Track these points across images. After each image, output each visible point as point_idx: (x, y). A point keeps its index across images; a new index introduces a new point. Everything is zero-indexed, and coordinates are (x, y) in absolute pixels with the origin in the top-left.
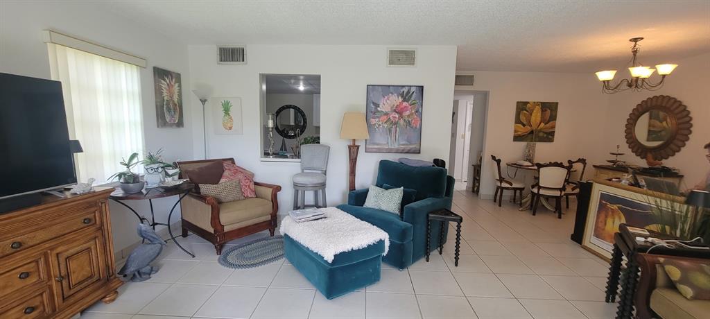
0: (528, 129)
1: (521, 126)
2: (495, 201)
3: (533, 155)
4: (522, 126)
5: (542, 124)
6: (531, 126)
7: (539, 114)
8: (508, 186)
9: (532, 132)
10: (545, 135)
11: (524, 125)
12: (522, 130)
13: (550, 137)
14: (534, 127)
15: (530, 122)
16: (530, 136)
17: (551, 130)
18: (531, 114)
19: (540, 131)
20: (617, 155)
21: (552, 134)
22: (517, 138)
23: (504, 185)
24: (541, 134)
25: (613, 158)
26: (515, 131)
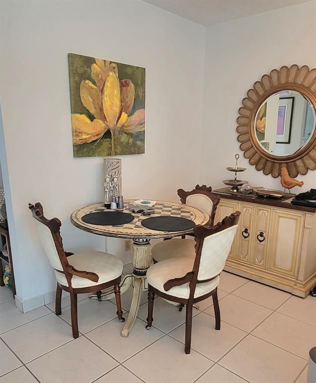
0: (99, 126)
1: (84, 117)
2: (58, 312)
3: (120, 186)
4: (88, 120)
5: (124, 116)
6: (104, 119)
7: (117, 92)
8: (88, 283)
9: (108, 134)
10: (131, 140)
11: (92, 118)
12: (91, 129)
13: (139, 143)
14: (111, 123)
15: (101, 110)
16: (106, 143)
17: (139, 129)
18: (102, 91)
19: (122, 130)
20: (236, 171)
21: (140, 136)
22: (82, 149)
23: (78, 283)
24: (124, 138)
25: (232, 176)
26: (76, 133)
